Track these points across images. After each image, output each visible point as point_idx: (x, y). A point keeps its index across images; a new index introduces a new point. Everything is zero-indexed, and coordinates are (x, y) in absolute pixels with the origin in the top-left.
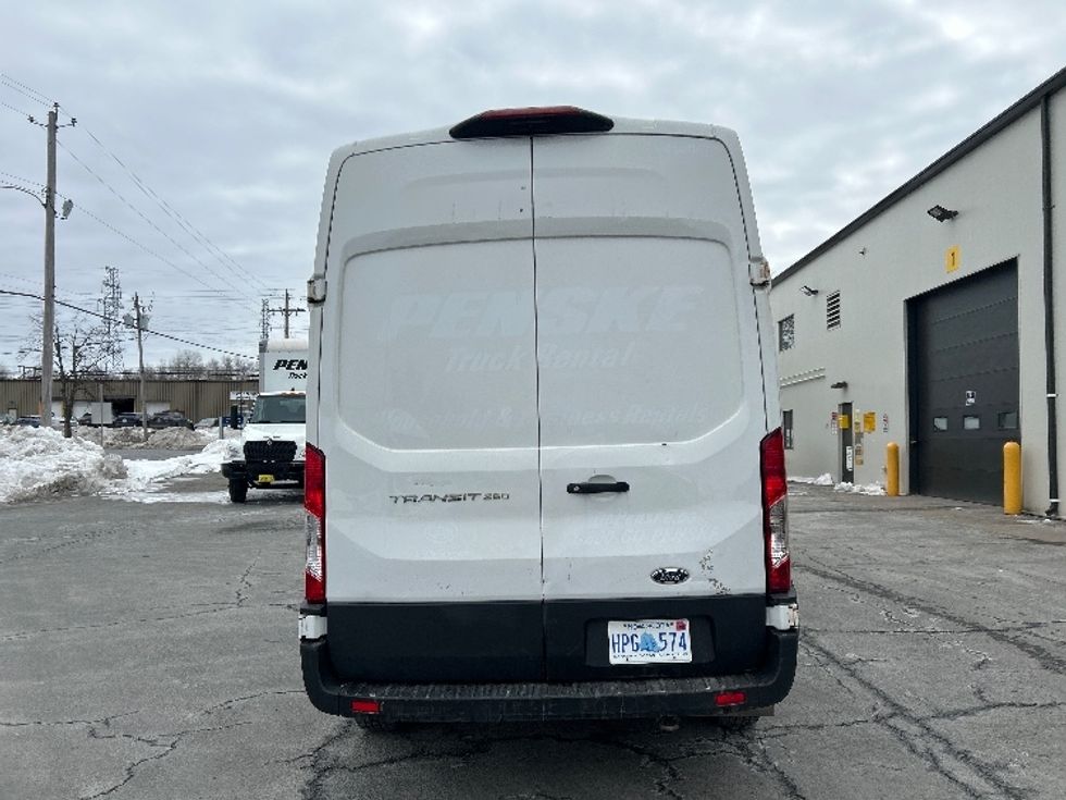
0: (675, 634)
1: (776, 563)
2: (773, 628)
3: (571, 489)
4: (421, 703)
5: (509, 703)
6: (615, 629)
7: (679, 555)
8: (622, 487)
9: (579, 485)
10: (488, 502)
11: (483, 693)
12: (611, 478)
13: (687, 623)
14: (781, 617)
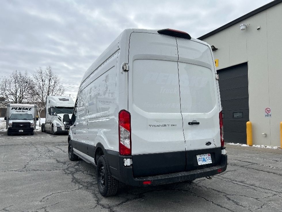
0: (208, 157)
1: (222, 140)
2: (223, 154)
3: (189, 124)
4: (162, 179)
5: (181, 177)
6: (198, 157)
7: (210, 139)
8: (198, 123)
9: (191, 123)
10: (172, 126)
11: (174, 175)
12: (196, 121)
13: (210, 154)
14: (224, 152)
